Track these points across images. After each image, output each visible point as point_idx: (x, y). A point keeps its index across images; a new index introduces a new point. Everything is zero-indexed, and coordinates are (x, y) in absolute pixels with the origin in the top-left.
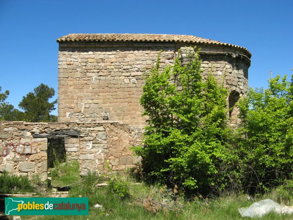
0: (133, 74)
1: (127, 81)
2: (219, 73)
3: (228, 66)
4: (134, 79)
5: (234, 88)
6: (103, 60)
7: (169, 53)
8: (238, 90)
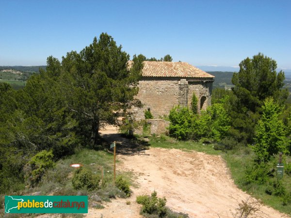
0: (160, 90)
1: (158, 93)
2: (197, 89)
3: (201, 86)
4: (161, 93)
5: (203, 95)
6: (148, 84)
7: (176, 81)
8: (205, 96)
